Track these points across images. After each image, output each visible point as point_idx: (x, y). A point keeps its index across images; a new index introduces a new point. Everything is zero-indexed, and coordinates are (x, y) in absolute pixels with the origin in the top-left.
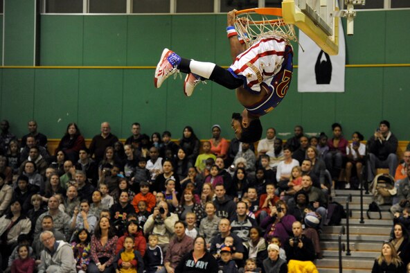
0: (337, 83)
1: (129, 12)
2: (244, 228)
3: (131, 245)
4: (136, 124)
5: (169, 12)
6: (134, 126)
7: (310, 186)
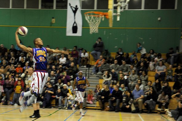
0: (79, 33)
1: (11, 8)
2: (53, 79)
3: (20, 84)
4: (13, 45)
5: (24, 8)
6: (12, 46)
7: (74, 66)
